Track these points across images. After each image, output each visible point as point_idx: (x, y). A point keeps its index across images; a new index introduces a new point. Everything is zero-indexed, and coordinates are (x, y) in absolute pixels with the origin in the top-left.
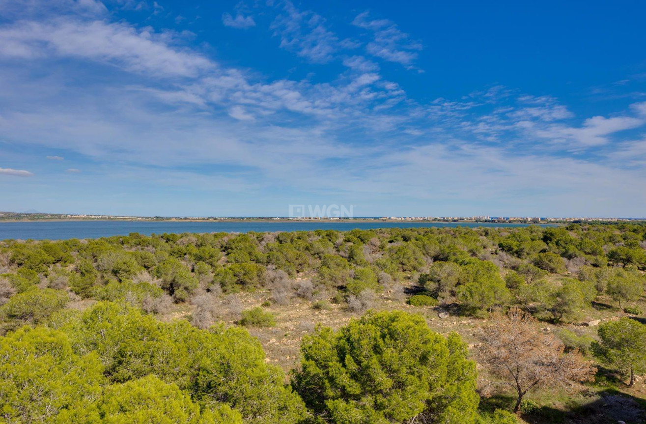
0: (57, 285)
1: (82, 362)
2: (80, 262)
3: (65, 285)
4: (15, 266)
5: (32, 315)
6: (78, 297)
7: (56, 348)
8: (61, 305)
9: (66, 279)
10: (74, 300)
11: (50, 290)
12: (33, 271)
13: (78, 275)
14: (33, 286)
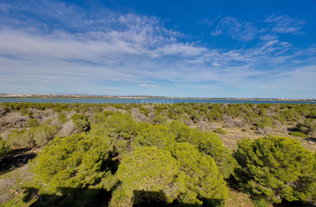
0: (164, 114)
1: (170, 135)
2: (169, 109)
3: (166, 115)
4: (155, 109)
5: (159, 121)
6: (169, 118)
7: (164, 130)
8: (165, 120)
9: (166, 113)
10: (168, 119)
11: (162, 116)
12: (159, 111)
13: (169, 112)
14: (159, 114)
